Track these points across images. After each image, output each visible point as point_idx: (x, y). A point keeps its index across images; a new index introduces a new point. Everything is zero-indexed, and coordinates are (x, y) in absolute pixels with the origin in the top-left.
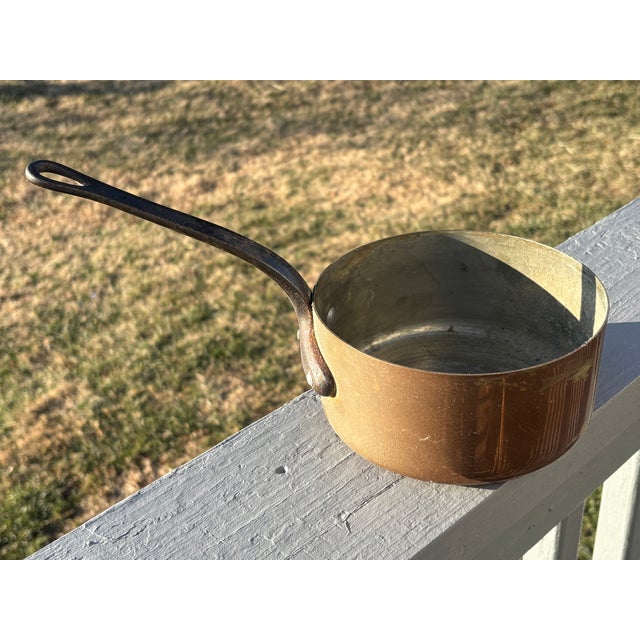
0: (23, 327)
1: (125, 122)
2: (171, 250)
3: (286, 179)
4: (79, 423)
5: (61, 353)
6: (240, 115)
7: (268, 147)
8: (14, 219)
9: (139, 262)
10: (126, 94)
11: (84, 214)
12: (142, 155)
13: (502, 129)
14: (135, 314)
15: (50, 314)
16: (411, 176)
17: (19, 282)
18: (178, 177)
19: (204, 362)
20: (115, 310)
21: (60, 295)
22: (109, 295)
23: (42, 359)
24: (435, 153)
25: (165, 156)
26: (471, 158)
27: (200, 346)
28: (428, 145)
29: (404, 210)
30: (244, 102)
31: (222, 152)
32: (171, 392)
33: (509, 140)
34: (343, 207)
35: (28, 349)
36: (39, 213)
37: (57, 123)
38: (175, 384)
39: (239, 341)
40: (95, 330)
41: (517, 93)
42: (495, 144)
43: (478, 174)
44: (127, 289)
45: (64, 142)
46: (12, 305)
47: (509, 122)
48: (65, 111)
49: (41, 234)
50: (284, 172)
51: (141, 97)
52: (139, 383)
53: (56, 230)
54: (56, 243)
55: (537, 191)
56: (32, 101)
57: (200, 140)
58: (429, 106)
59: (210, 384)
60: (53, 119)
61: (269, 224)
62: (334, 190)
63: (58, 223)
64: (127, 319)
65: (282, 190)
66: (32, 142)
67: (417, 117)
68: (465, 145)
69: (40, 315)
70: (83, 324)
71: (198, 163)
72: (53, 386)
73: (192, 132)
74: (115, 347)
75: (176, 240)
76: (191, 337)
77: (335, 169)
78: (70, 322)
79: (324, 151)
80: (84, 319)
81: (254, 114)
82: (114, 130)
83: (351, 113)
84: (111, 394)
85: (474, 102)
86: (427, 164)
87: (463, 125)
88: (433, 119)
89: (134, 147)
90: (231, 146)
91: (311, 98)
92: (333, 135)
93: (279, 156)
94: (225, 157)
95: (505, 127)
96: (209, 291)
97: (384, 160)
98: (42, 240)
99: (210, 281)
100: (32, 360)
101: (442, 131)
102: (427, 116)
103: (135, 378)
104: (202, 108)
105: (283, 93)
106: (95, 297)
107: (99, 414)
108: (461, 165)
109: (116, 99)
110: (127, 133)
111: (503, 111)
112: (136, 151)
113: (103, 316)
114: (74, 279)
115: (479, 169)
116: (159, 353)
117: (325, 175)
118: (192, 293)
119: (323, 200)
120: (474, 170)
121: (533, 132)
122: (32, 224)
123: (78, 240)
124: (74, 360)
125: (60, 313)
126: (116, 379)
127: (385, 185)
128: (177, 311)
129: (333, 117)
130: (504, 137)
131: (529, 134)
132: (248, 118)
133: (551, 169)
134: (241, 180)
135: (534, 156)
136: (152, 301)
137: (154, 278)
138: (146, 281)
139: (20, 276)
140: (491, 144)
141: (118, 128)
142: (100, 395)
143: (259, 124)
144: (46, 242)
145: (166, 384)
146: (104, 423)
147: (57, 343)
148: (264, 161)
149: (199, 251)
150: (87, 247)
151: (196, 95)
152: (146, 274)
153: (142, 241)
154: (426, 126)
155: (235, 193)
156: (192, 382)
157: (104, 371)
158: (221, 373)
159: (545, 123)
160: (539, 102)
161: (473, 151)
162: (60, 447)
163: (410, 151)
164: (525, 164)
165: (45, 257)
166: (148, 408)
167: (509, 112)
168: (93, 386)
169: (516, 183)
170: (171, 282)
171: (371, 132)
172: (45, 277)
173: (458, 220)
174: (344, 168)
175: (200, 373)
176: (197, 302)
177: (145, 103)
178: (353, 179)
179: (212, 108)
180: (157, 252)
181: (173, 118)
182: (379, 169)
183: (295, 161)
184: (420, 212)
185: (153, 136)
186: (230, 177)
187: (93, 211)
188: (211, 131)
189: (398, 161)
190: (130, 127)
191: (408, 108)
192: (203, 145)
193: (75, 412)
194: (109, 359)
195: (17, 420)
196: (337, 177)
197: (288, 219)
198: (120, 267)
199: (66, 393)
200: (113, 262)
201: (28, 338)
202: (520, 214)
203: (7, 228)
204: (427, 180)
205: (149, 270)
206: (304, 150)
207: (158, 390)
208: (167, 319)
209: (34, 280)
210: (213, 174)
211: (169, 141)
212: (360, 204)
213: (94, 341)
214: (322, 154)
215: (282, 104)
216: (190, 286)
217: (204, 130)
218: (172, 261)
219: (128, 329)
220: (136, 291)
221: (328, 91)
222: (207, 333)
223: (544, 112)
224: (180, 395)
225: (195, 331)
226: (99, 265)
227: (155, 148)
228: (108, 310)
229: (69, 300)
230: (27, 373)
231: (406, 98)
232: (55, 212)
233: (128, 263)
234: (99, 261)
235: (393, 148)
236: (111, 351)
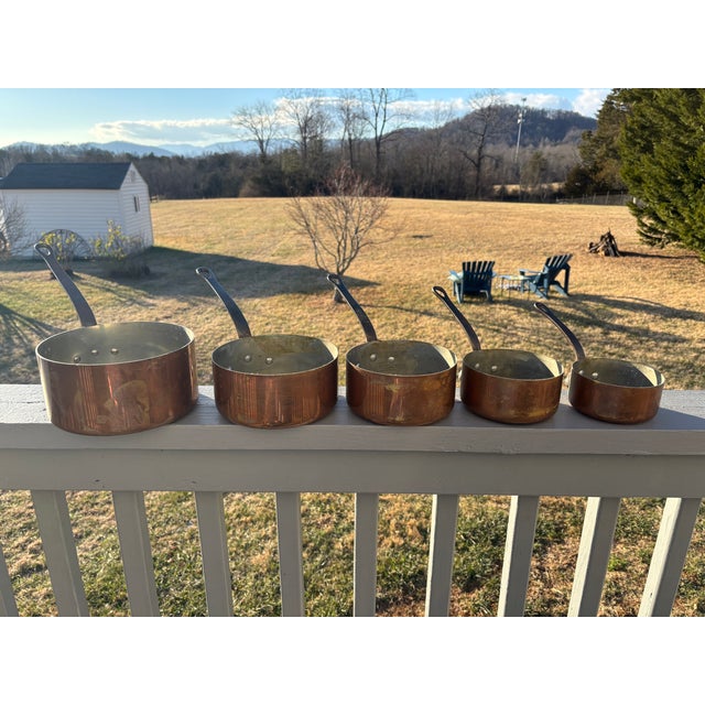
1: (649, 355)
10: (655, 340)
37: (606, 343)
51: (665, 344)
162: (561, 506)
177: (666, 348)
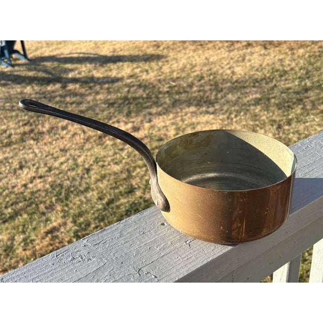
0: (43, 191)
1: (98, 97)
2: (116, 158)
3: (174, 127)
4: (67, 239)
5: (60, 205)
7: (166, 112)
8: (42, 140)
9: (100, 164)
10: (99, 84)
11: (76, 139)
12: (106, 113)
13: (283, 108)
14: (97, 188)
15: (56, 186)
17: (43, 170)
18: (122, 124)
19: (129, 213)
20: (87, 186)
21: (62, 178)
22: (85, 178)
23: (51, 207)
24: (248, 118)
25: (116, 114)
26: (266, 121)
27: (127, 205)
28: (245, 114)
30: (156, 90)
31: (144, 113)
33: (286, 113)
35: (45, 202)
36: (54, 138)
37: (66, 96)
39: (146, 204)
40: (77, 195)
41: (291, 91)
42: (279, 115)
43: (270, 129)
44: (94, 176)
45: (69, 105)
46: (38, 181)
47: (286, 105)
48: (70, 90)
49: (55, 148)
50: (173, 124)
51: (106, 86)
52: (97, 222)
53: (62, 147)
54: (61, 153)
55: (299, 139)
56: (54, 85)
57: (134, 107)
58: (246, 95)
60: (64, 94)
63: (63, 143)
64: (93, 190)
65: (172, 132)
66: (53, 104)
67: (240, 100)
68: (264, 115)
69: (51, 186)
70: (72, 192)
71: (132, 118)
72: (55, 221)
73: (130, 103)
74: (86, 204)
75: (119, 153)
76: (123, 200)
77: (198, 123)
78: (66, 190)
79: (193, 114)
80: (72, 189)
81: (160, 96)
82: (93, 100)
83: (207, 97)
84: (83, 226)
85: (269, 94)
86: (244, 123)
87: (263, 105)
88: (248, 101)
89: (102, 109)
90: (148, 110)
91: (188, 89)
92: (198, 107)
93: (171, 116)
94: (145, 115)
95: (284, 107)
96: (133, 179)
97: (223, 120)
98: (55, 151)
99: (134, 174)
100: (46, 208)
101: (252, 107)
102: (245, 100)
103: (95, 219)
104: (135, 92)
105: (175, 86)
106: (78, 179)
107: (76, 235)
108: (261, 124)
109: (95, 86)
110: (99, 102)
111: (284, 99)
112: (103, 111)
113: (82, 188)
114: (69, 170)
115: (270, 127)
116: (107, 207)
117: (193, 126)
118: (125, 179)
120: (268, 127)
121: (298, 110)
122: (51, 143)
123: (72, 152)
124: (66, 209)
125: (61, 186)
126: (86, 219)
128: (117, 188)
129: (199, 99)
130: (284, 112)
131: (296, 111)
132: (157, 98)
133: (307, 128)
134: (152, 127)
135: (298, 121)
136: (105, 182)
137: (107, 171)
138: (103, 172)
139: (43, 167)
140: (277, 115)
141: (95, 100)
142: (78, 226)
143: (162, 100)
144: (57, 152)
145: (110, 222)
147: (59, 200)
148: (164, 118)
149: (129, 159)
150: (76, 155)
151: (133, 86)
152: (103, 169)
153: (103, 154)
154: (245, 104)
155: (149, 133)
157: (80, 215)
159: (305, 106)
160: (302, 96)
161: (267, 118)
163: (236, 116)
164: (293, 125)
165: (56, 159)
167: (287, 100)
168: (74, 222)
169: (288, 134)
170: (115, 174)
171: (217, 107)
172: (55, 168)
174: (203, 123)
176: (127, 184)
177: (108, 89)
179: (140, 92)
180: (109, 159)
181: (121, 96)
182: (220, 124)
183: (179, 118)
185: (111, 104)
186: (147, 125)
187: (80, 139)
188: (139, 103)
189: (230, 121)
190: (100, 100)
191: (236, 96)
192: (135, 109)
193: (65, 234)
194: (83, 209)
195: (37, 236)
196: (199, 127)
198: (91, 165)
199: (61, 224)
200: (88, 163)
201: (45, 197)
203: (39, 144)
205: (105, 167)
206: (183, 114)
207: (106, 225)
208: (112, 191)
209: (50, 170)
210: (139, 123)
211: (119, 107)
213: (76, 200)
214: (192, 116)
215: (174, 91)
216: (124, 176)
217: (136, 102)
218: (116, 163)
219: (93, 195)
220: (98, 177)
221: (197, 86)
222: (132, 199)
223: (304, 100)
225: (125, 198)
226: (81, 164)
227: (112, 110)
228: (84, 185)
229: (66, 180)
230: (43, 214)
231: (236, 91)
232: (62, 138)
233: (95, 164)
234: (82, 162)
235: (228, 114)
236: (84, 205)
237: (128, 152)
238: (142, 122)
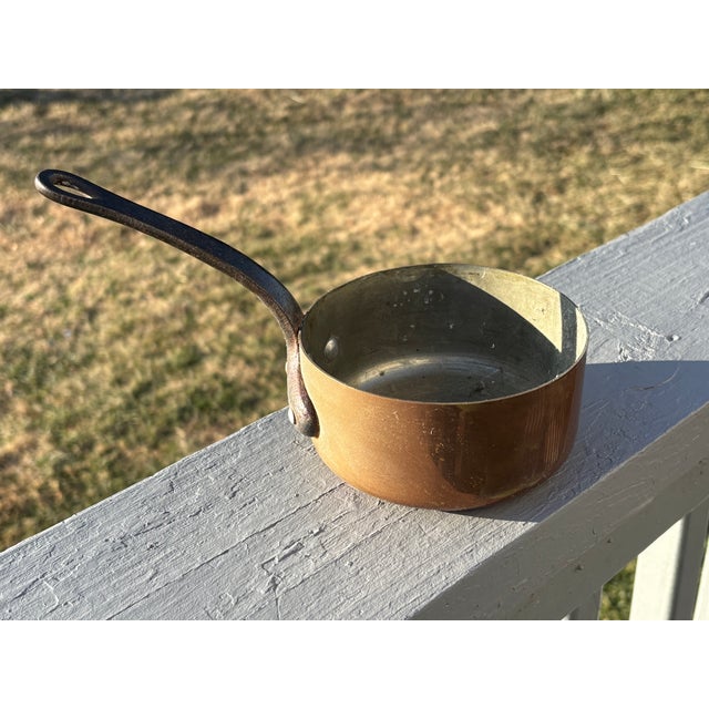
1: (121, 135)
2: (161, 282)
3: (298, 204)
4: (37, 483)
5: (24, 399)
6: (251, 130)
7: (281, 167)
9: (123, 296)
10: (126, 103)
11: (66, 239)
12: (138, 173)
13: (547, 153)
14: (113, 356)
15: (16, 354)
16: (439, 205)
18: (176, 198)
19: (187, 415)
20: (89, 351)
21: (30, 331)
22: (86, 333)
24: (470, 179)
25: (163, 174)
26: (510, 184)
27: (183, 395)
28: (463, 169)
29: (430, 243)
31: (228, 171)
32: (144, 449)
33: (554, 166)
34: (360, 238)
36: (15, 235)
37: (45, 133)
38: (150, 440)
39: (229, 391)
40: (66, 374)
41: (567, 112)
42: (538, 170)
43: (516, 204)
44: (105, 326)
45: (51, 156)
47: (555, 145)
49: (15, 261)
50: (297, 196)
51: (141, 107)
52: (109, 438)
53: (32, 256)
54: (32, 272)
55: (582, 225)
56: (19, 108)
57: (206, 157)
58: (467, 124)
59: (191, 441)
61: (276, 255)
62: (352, 218)
63: (35, 249)
64: (102, 361)
65: (293, 216)
66: (16, 155)
67: (451, 137)
68: (505, 170)
69: (5, 355)
70: (52, 367)
71: (200, 182)
72: (11, 439)
73: (196, 148)
74: (86, 394)
75: (168, 271)
76: (174, 385)
77: (355, 194)
78: (38, 364)
79: (345, 173)
80: (53, 360)
81: (269, 129)
82: (109, 143)
83: (377, 131)
84: (76, 449)
85: (517, 121)
86: (459, 191)
87: (504, 148)
88: (470, 140)
89: (130, 163)
90: (238, 165)
91: (333, 113)
92: (356, 155)
93: (293, 177)
94: (231, 178)
95: (550, 150)
96: (200, 332)
97: (411, 185)
98: (16, 267)
99: (202, 320)
101: (478, 153)
102: (463, 136)
103: (105, 432)
104: (208, 120)
105: (302, 106)
106: (68, 335)
107: (59, 473)
108: (498, 193)
109: (113, 108)
110: (123, 147)
111: (550, 132)
112: (131, 168)
113: (75, 358)
114: (47, 313)
115: (518, 199)
116: (135, 403)
117: (343, 200)
118: (180, 333)
119: (338, 229)
120: (513, 199)
121: (582, 157)
122: (6, 249)
123: (56, 269)
124: (37, 408)
125: (27, 352)
126: (84, 432)
127: (410, 214)
128: (160, 354)
129: (357, 134)
130: (549, 162)
131: (577, 160)
132: (261, 133)
133: (600, 200)
134: (248, 204)
135: (583, 183)
136: (133, 341)
137: (139, 315)
138: (128, 318)
140: (533, 169)
141: (113, 141)
142: (63, 450)
143: (272, 139)
144: (20, 270)
145: (140, 440)
146: (65, 484)
147: (21, 387)
148: (275, 183)
149: (192, 284)
150: (66, 276)
151: (204, 106)
152: (129, 309)
153: (128, 272)
154: (461, 147)
155: (239, 219)
156: (171, 439)
157: (71, 422)
158: (204, 427)
159: (597, 147)
160: (590, 123)
161: (513, 178)
162: (12, 511)
163: (441, 175)
164: (571, 192)
165: (17, 287)
166: (117, 468)
167: (557, 133)
168: (55, 440)
169: (558, 215)
170: (157, 320)
171: (399, 153)
172: (14, 311)
173: (489, 257)
174: (365, 193)
175: (181, 427)
176: (185, 344)
177: (145, 114)
178: (374, 206)
179: (221, 121)
180: (144, 284)
181: (176, 131)
182: (405, 195)
183: (310, 184)
184: (447, 245)
185: (151, 151)
186: (235, 200)
187: (76, 236)
188: (219, 147)
189: (426, 186)
190: (126, 141)
191: (443, 127)
192: (208, 162)
193: (34, 470)
194: (78, 408)
196: (356, 204)
197: (297, 250)
198: (101, 300)
199: (25, 446)
200: (94, 296)
202: (561, 251)
204: (458, 210)
205: (133, 306)
206: (320, 172)
207: (130, 446)
208: (148, 363)
210: (217, 197)
211: (170, 157)
212: (381, 235)
213: (62, 387)
214: (342, 177)
215: (300, 118)
216: (178, 324)
217: (211, 145)
218: (161, 295)
219: (103, 373)
220: (116, 328)
221: (354, 105)
222: (193, 381)
223: (596, 135)
224: (156, 453)
225: (180, 378)
226: (78, 298)
227: (153, 165)
228: (82, 350)
229: (38, 338)
231: (440, 115)
232: (34, 235)
233: (111, 296)
234: (78, 293)
235: (421, 171)
236: (81, 399)
237: (189, 267)
238: (224, 192)
